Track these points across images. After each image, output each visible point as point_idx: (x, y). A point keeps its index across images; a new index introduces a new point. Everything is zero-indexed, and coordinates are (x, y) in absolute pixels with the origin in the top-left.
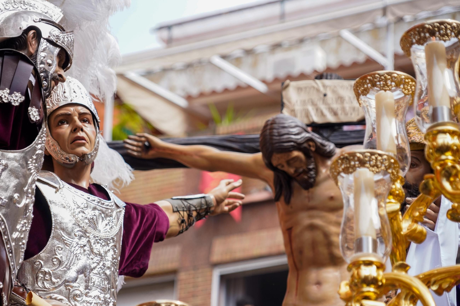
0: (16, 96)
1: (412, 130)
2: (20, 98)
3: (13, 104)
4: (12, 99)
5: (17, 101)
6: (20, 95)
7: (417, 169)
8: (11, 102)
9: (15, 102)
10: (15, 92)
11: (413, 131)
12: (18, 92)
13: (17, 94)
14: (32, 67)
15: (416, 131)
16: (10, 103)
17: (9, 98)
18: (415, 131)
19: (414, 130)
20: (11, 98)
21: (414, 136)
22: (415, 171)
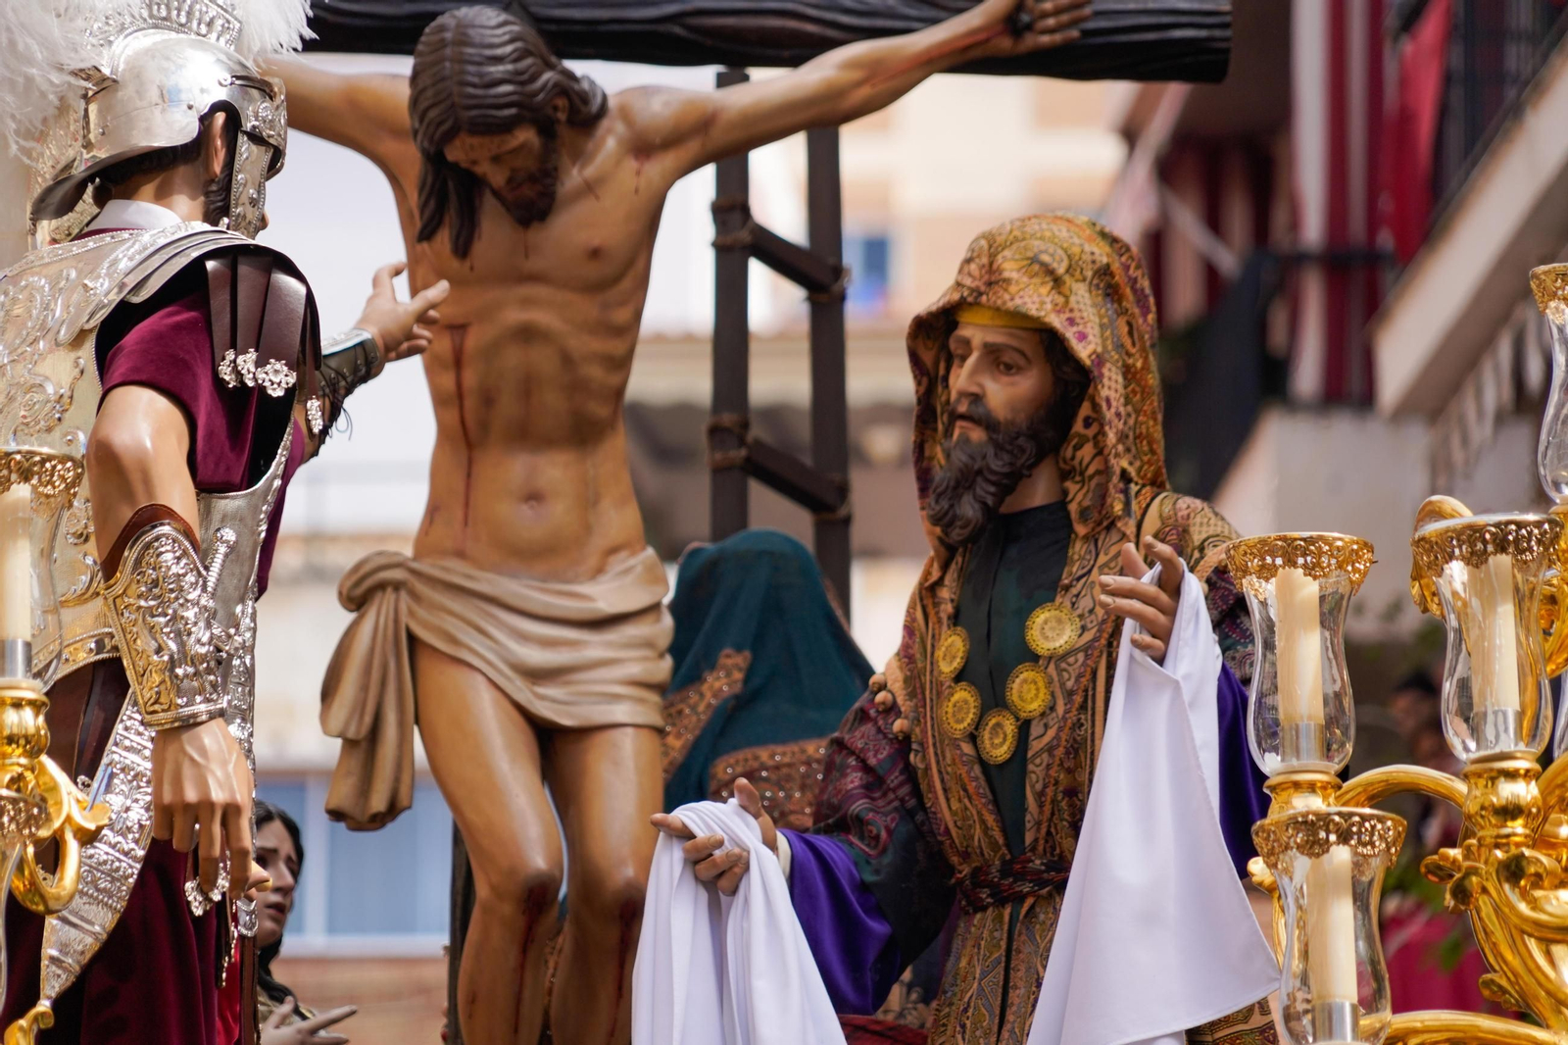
0: (276, 372)
1: (1012, 270)
2: (286, 376)
3: (270, 392)
4: (267, 378)
5: (279, 384)
6: (285, 368)
7: (1017, 378)
8: (265, 387)
9: (275, 386)
10: (272, 361)
11: (1014, 275)
12: (278, 359)
13: (278, 366)
14: (303, 290)
15: (1024, 274)
16: (261, 389)
17: (260, 376)
18: (1020, 274)
19: (1019, 270)
20: (264, 376)
21: (1021, 293)
22: (1012, 384)
